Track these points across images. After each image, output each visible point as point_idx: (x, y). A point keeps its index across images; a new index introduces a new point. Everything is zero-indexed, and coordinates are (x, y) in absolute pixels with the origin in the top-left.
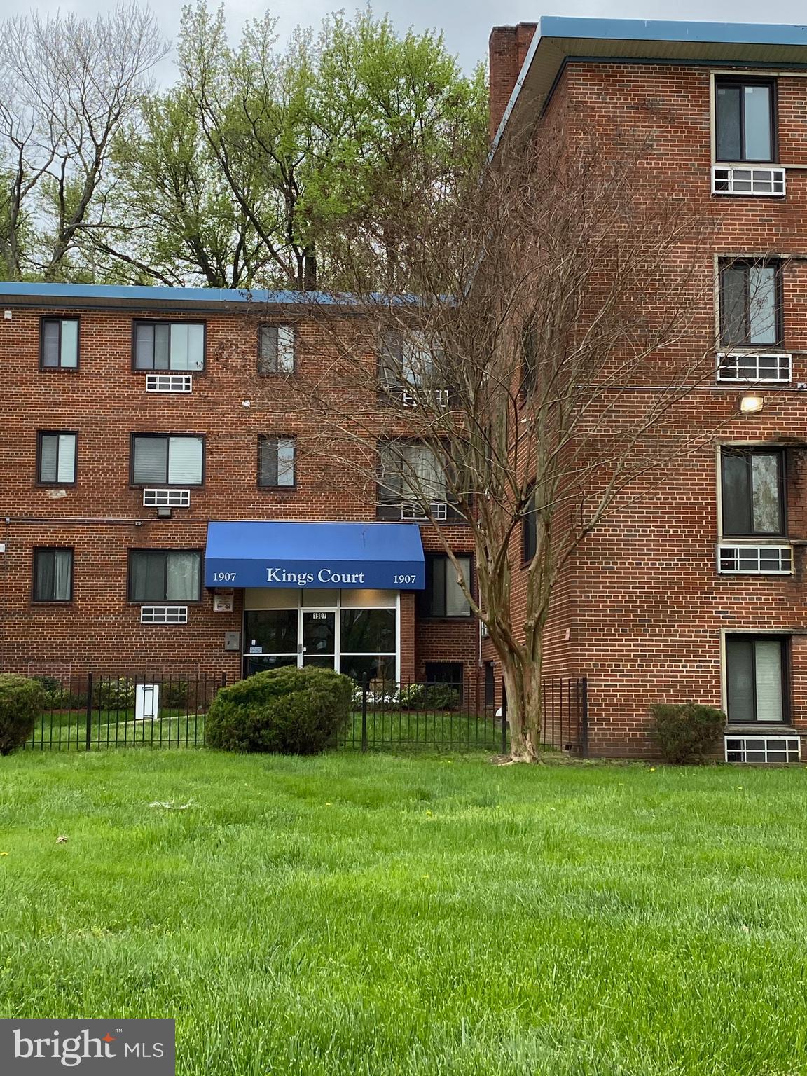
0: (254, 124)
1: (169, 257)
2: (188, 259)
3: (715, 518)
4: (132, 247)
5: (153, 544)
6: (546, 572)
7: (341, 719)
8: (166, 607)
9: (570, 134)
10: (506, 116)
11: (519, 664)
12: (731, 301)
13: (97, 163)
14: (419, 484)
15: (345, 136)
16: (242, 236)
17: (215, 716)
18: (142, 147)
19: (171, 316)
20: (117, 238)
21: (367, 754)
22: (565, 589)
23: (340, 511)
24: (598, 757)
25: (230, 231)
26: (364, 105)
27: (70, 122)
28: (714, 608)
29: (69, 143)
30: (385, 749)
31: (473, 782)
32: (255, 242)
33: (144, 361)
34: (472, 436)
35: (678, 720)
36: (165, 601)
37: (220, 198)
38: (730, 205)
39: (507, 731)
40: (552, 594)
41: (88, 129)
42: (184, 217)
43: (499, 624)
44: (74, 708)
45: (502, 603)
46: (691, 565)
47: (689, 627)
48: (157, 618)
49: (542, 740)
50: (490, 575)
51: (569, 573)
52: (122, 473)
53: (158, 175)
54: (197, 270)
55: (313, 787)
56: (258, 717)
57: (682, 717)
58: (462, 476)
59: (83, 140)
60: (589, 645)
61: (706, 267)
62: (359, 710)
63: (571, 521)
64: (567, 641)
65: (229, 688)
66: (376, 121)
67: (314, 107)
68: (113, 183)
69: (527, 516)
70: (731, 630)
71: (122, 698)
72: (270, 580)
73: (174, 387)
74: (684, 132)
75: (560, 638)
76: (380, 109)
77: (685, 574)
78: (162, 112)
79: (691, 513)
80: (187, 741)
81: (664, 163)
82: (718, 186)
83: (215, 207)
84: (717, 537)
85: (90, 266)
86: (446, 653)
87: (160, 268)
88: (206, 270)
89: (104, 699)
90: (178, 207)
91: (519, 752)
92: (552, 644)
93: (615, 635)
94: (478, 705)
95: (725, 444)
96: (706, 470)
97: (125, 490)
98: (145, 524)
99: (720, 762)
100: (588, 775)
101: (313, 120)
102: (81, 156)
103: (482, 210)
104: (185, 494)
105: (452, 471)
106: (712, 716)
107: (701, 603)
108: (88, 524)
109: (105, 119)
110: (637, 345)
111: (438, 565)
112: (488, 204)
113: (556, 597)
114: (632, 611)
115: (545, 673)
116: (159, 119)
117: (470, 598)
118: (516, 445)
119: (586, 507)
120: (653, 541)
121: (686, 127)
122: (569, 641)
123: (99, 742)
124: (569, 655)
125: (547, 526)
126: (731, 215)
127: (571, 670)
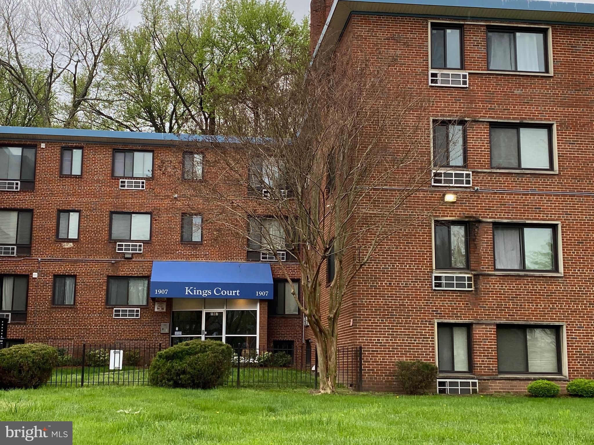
0: (182, 46)
1: (134, 118)
2: (144, 119)
3: (431, 259)
4: (113, 112)
5: (121, 274)
6: (340, 288)
7: (225, 369)
8: (128, 309)
9: (354, 52)
10: (320, 42)
11: (324, 338)
12: (439, 142)
13: (95, 65)
14: (271, 239)
15: (232, 54)
16: (175, 106)
17: (155, 367)
18: (120, 58)
19: (134, 148)
20: (105, 107)
21: (240, 389)
22: (351, 297)
23: (226, 255)
24: (367, 391)
25: (167, 104)
26: (243, 37)
27: (80, 42)
28: (431, 308)
29: (80, 54)
30: (250, 386)
31: (299, 402)
32: (182, 110)
33: (119, 172)
34: (300, 212)
35: (412, 370)
36: (128, 306)
37: (163, 86)
38: (439, 92)
39: (318, 378)
40: (343, 301)
41: (90, 47)
42: (142, 95)
43: (314, 316)
44: (74, 365)
45: (315, 305)
46: (418, 285)
47: (417, 319)
48: (122, 315)
49: (337, 382)
50: (309, 289)
51: (353, 289)
52: (105, 234)
53: (128, 73)
54: (149, 125)
55: (209, 405)
56: (179, 368)
57: (414, 368)
58: (295, 234)
59: (88, 53)
60: (363, 328)
61: (426, 124)
62: (235, 366)
63: (354, 260)
64: (351, 326)
65: (163, 352)
66: (249, 46)
67: (215, 38)
68: (103, 76)
69: (330, 256)
70: (440, 321)
71: (102, 360)
72: (187, 293)
73: (135, 186)
74: (414, 53)
75: (347, 324)
76: (251, 40)
77: (415, 290)
78: (131, 39)
79: (418, 256)
80: (138, 382)
81: (404, 69)
82: (432, 81)
83: (160, 91)
84: (432, 269)
85: (90, 121)
86: (285, 335)
87: (129, 123)
88: (154, 125)
89: (92, 360)
90: (140, 90)
91: (324, 387)
92: (343, 328)
93: (377, 323)
94: (302, 365)
95: (436, 219)
96: (426, 233)
97: (107, 243)
98: (117, 262)
99: (434, 393)
100: (362, 399)
101: (214, 44)
102: (86, 62)
103: (306, 91)
104: (140, 246)
105: (289, 231)
106: (430, 368)
107: (424, 305)
108: (85, 262)
109: (100, 42)
110: (389, 165)
111: (280, 285)
112: (309, 88)
113: (345, 302)
114: (386, 310)
115: (339, 344)
116: (129, 42)
117: (298, 302)
118: (324, 219)
119: (362, 252)
120: (398, 271)
121: (415, 50)
122: (353, 326)
123: (88, 382)
124: (352, 334)
125: (341, 262)
126: (439, 97)
127: (354, 342)
